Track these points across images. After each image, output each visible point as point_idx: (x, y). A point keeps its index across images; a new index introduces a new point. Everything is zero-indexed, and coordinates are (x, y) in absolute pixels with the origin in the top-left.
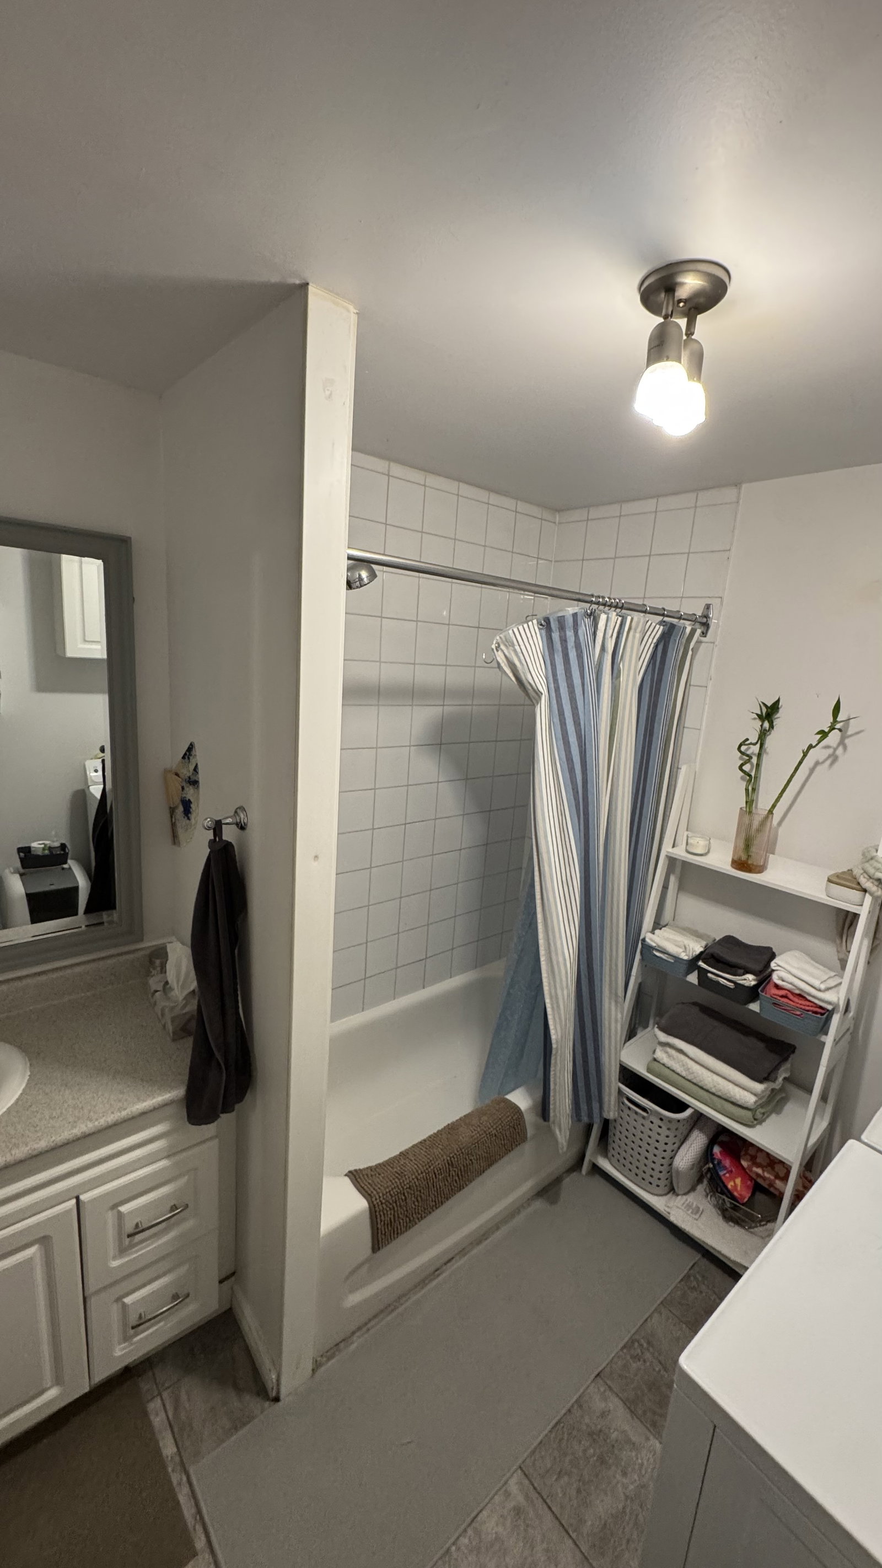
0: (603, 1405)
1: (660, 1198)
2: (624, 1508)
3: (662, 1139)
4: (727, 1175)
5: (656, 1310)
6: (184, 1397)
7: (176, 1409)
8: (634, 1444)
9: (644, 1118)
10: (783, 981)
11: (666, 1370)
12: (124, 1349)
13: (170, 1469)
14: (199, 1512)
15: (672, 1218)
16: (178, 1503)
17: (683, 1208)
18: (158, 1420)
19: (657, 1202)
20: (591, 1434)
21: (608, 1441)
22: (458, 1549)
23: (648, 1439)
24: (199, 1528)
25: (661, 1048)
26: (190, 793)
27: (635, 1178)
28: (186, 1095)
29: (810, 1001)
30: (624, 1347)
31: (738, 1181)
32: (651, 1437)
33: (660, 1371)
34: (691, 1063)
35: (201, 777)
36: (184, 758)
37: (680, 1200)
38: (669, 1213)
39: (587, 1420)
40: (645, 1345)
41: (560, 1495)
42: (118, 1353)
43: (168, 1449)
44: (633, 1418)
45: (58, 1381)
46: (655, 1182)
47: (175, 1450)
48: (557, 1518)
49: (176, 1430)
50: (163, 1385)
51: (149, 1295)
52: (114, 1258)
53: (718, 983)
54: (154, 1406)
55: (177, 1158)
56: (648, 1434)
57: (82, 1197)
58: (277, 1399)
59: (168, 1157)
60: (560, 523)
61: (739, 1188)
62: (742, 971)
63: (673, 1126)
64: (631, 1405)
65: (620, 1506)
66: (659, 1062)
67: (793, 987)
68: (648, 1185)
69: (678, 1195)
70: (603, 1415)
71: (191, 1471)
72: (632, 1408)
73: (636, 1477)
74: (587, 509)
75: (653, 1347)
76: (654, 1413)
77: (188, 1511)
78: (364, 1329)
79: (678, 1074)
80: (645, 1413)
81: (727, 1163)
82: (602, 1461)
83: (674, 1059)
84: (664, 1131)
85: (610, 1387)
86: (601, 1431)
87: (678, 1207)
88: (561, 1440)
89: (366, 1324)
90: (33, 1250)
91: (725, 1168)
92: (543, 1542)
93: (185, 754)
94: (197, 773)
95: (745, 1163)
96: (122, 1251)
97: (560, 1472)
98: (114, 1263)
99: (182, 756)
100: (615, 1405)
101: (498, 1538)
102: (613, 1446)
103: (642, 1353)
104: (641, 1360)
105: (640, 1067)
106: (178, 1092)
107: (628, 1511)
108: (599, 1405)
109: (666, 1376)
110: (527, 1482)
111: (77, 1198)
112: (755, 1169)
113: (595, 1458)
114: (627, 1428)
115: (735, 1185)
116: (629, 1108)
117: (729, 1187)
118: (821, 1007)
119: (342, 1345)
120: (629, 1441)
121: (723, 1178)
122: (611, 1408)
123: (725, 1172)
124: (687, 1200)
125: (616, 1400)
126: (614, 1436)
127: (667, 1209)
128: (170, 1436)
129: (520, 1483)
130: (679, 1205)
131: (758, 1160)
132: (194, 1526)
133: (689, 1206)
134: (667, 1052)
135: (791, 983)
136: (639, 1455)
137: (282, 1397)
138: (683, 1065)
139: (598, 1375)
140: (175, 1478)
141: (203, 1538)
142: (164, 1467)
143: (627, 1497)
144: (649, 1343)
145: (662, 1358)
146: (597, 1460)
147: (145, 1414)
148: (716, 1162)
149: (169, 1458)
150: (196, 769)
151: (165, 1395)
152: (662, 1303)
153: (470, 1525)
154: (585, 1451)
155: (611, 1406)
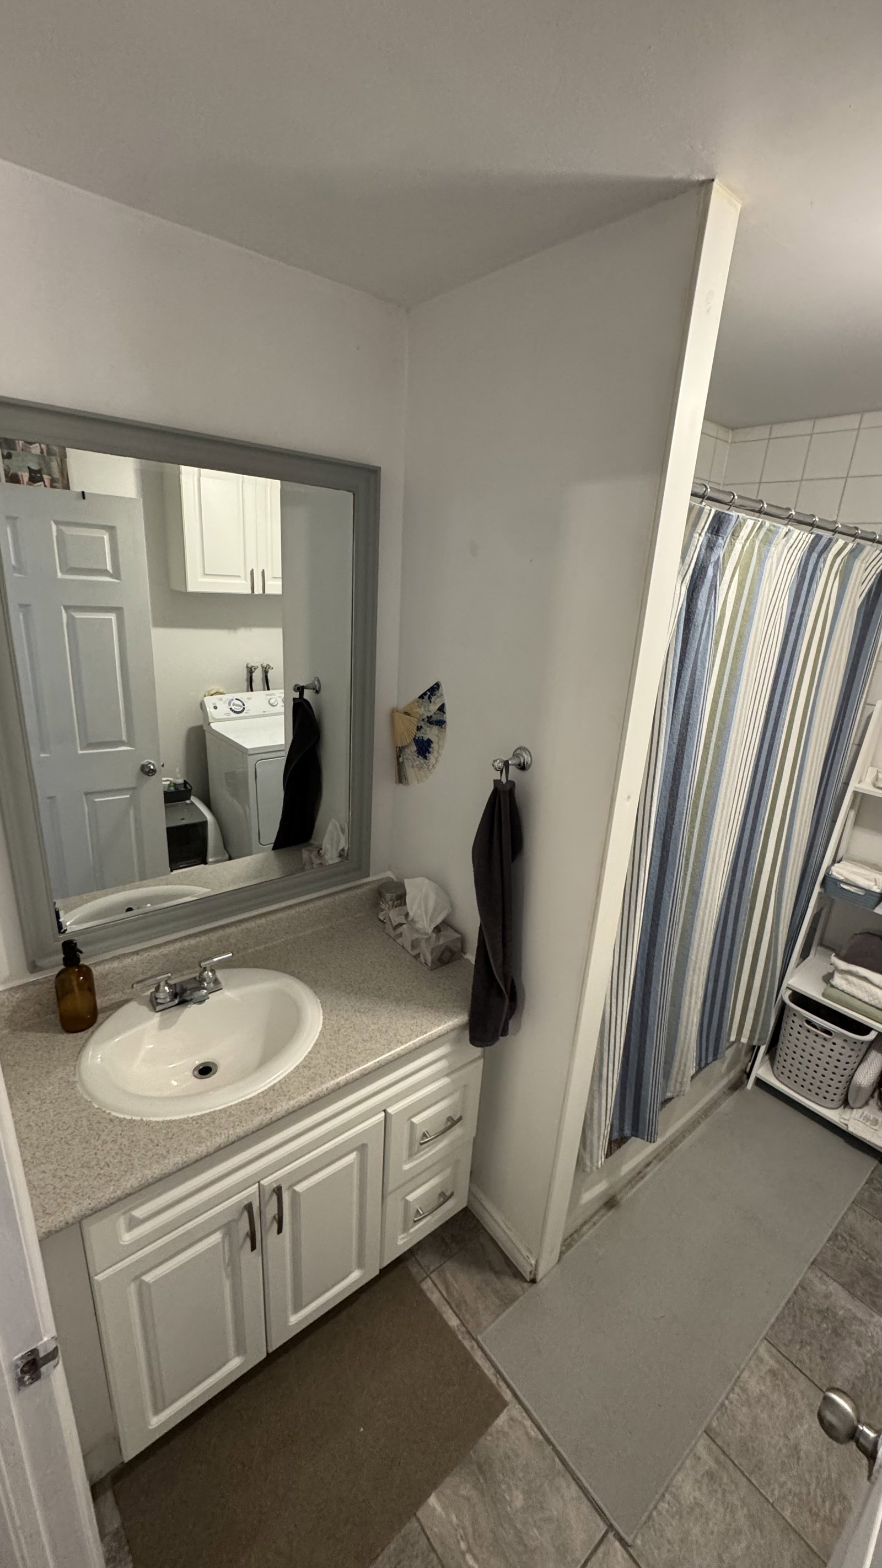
0: (825, 1288)
1: (835, 1111)
2: (866, 1372)
3: (844, 1059)
5: (849, 1209)
6: (451, 1279)
7: (447, 1288)
8: (861, 1321)
9: (825, 1039)
11: (872, 1259)
12: (404, 1238)
13: (460, 1337)
14: (498, 1371)
15: (851, 1129)
16: (477, 1364)
17: (861, 1120)
18: (435, 1297)
19: (833, 1115)
21: (837, 1317)
22: (731, 1403)
23: (872, 1315)
24: (501, 1383)
25: (840, 975)
26: (431, 733)
27: (808, 1092)
28: (470, 1020)
30: (830, 1239)
32: (874, 1314)
33: (867, 1260)
34: (873, 988)
35: (449, 716)
36: (422, 697)
37: (856, 1113)
38: (847, 1125)
39: (813, 1300)
40: (848, 1238)
41: (807, 1361)
42: (400, 1242)
43: (454, 1322)
44: (853, 1298)
45: (360, 1265)
46: (830, 1096)
47: (458, 1322)
48: (811, 1380)
49: (453, 1305)
50: (429, 1269)
51: (424, 1195)
52: (406, 1162)
54: (427, 1285)
55: (454, 1076)
56: (871, 1311)
57: (390, 1110)
58: (533, 1281)
59: (447, 1075)
60: (732, 443)
63: (856, 1047)
64: (849, 1287)
66: (837, 988)
68: (825, 1101)
69: (852, 1108)
70: (827, 1296)
71: (479, 1338)
72: (851, 1290)
73: (870, 1347)
74: (770, 426)
75: (855, 1239)
76: (872, 1294)
77: (489, 1372)
78: (591, 1223)
79: (860, 1000)
80: (863, 1294)
82: (836, 1333)
83: (855, 985)
84: (847, 1052)
85: (826, 1273)
86: (828, 1309)
87: (855, 1119)
88: (795, 1316)
89: (591, 1217)
90: (353, 1156)
92: (803, 1399)
93: (425, 694)
94: (444, 712)
96: (411, 1156)
97: (801, 1342)
98: (405, 1166)
99: (420, 694)
100: (835, 1288)
101: (762, 1395)
102: (842, 1322)
103: (848, 1245)
104: (848, 1250)
105: (814, 991)
106: (461, 1019)
107: (870, 1374)
108: (820, 1287)
109: (874, 1264)
110: (774, 1350)
111: (385, 1111)
113: (830, 1331)
114: (851, 1307)
116: (809, 1031)
119: (575, 1236)
120: (855, 1317)
122: (832, 1291)
124: (863, 1113)
125: (835, 1284)
126: (841, 1313)
127: (843, 1121)
128: (450, 1311)
129: (769, 1351)
130: (857, 1117)
132: (497, 1382)
133: (867, 1119)
134: (846, 979)
136: (868, 1331)
137: (539, 1278)
139: (813, 1263)
140: (467, 1344)
141: (508, 1391)
142: (456, 1337)
143: (867, 1364)
144: (851, 1237)
145: (866, 1249)
146: (832, 1333)
147: (421, 1292)
149: (456, 1328)
150: (442, 709)
151: (433, 1276)
152: (853, 1202)
153: (735, 1384)
154: (819, 1326)
155: (831, 1288)
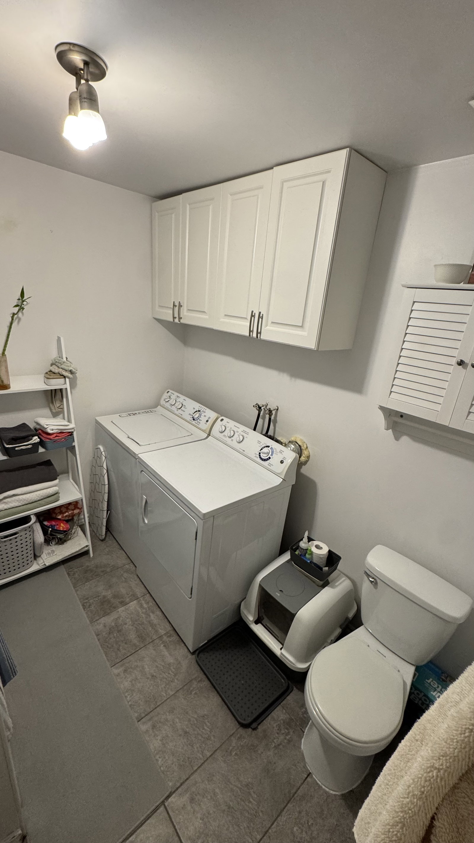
0: (102, 625)
4: (58, 527)
5: (76, 592)
8: (118, 617)
9: (16, 538)
10: (53, 430)
11: (99, 596)
19: (35, 567)
20: (110, 633)
21: (114, 627)
22: (130, 700)
23: (118, 612)
29: (66, 432)
30: (84, 609)
31: (62, 525)
32: (118, 610)
33: (98, 599)
34: (21, 497)
37: (41, 557)
39: (104, 634)
40: (87, 601)
41: (125, 651)
48: (131, 655)
53: (22, 449)
56: (116, 611)
61: (64, 527)
62: (30, 438)
64: (106, 614)
65: (134, 629)
67: (57, 431)
70: (105, 626)
73: (128, 620)
76: (111, 606)
80: (110, 609)
81: (54, 523)
82: (119, 631)
85: (96, 620)
86: (110, 629)
88: (108, 647)
91: (55, 525)
92: (137, 662)
95: (60, 517)
97: (118, 650)
100: (104, 620)
101: (131, 682)
103: (89, 603)
104: (91, 604)
110: (117, 665)
112: (65, 515)
114: (112, 618)
115: (63, 527)
117: (62, 529)
118: (69, 432)
120: (117, 619)
121: (57, 529)
122: (104, 622)
123: (56, 527)
125: (102, 619)
126: (113, 624)
127: (42, 564)
129: (117, 668)
131: (63, 511)
135: (57, 429)
136: (122, 617)
138: (17, 501)
139: (90, 623)
144: (87, 599)
145: (94, 596)
146: (118, 633)
148: (51, 527)
152: (74, 588)
153: (124, 694)
